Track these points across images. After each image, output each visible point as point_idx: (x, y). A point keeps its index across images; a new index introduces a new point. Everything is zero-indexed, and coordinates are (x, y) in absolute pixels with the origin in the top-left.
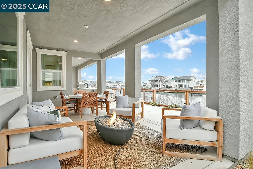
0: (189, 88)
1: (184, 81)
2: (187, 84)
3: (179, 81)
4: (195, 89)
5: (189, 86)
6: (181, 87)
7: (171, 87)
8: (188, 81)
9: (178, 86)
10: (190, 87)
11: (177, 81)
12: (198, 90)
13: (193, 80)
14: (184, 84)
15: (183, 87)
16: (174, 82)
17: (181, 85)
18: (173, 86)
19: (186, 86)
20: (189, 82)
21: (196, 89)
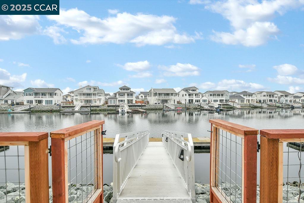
0: (53, 104)
1: (45, 95)
2: (51, 99)
3: (36, 94)
4: (63, 106)
5: (53, 103)
6: (39, 103)
7: (21, 104)
8: (51, 94)
9: (34, 102)
10: (56, 104)
11: (32, 95)
12: (68, 107)
13: (59, 95)
14: (44, 99)
15: (44, 103)
16: (27, 95)
17: (39, 101)
18: (25, 103)
19: (47, 102)
20: (52, 97)
21: (65, 106)
